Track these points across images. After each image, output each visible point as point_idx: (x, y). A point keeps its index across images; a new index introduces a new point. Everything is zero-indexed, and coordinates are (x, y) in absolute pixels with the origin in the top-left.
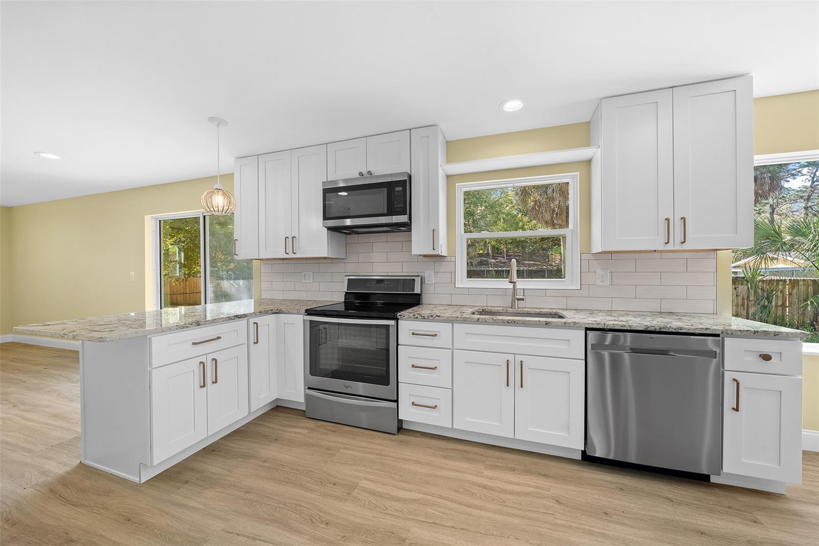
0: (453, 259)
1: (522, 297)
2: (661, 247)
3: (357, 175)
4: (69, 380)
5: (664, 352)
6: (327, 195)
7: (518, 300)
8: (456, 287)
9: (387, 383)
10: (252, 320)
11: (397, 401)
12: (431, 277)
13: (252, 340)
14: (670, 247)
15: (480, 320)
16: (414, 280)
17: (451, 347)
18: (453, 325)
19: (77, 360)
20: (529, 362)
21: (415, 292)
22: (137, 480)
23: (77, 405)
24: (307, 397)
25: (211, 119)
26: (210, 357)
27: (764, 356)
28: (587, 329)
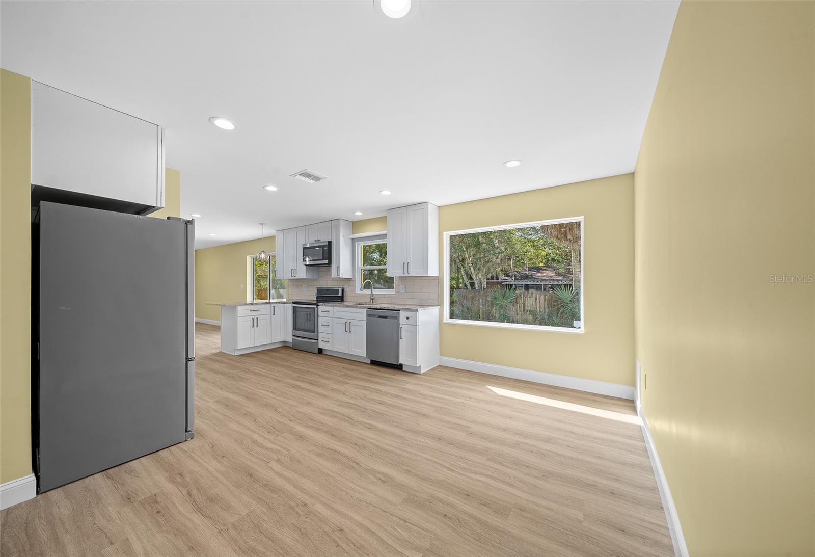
0: (355, 280)
3: (314, 242)
4: (218, 335)
5: (386, 317)
6: (304, 250)
7: (372, 299)
8: (355, 293)
9: (314, 332)
10: (273, 305)
11: (318, 340)
12: (346, 289)
13: (273, 314)
14: (405, 275)
15: (340, 305)
16: (339, 289)
17: (333, 317)
18: (333, 308)
19: (220, 329)
20: (353, 322)
21: (339, 295)
22: (233, 354)
23: (220, 341)
24: (293, 339)
25: (260, 224)
26: (256, 317)
27: (407, 318)
28: (368, 309)
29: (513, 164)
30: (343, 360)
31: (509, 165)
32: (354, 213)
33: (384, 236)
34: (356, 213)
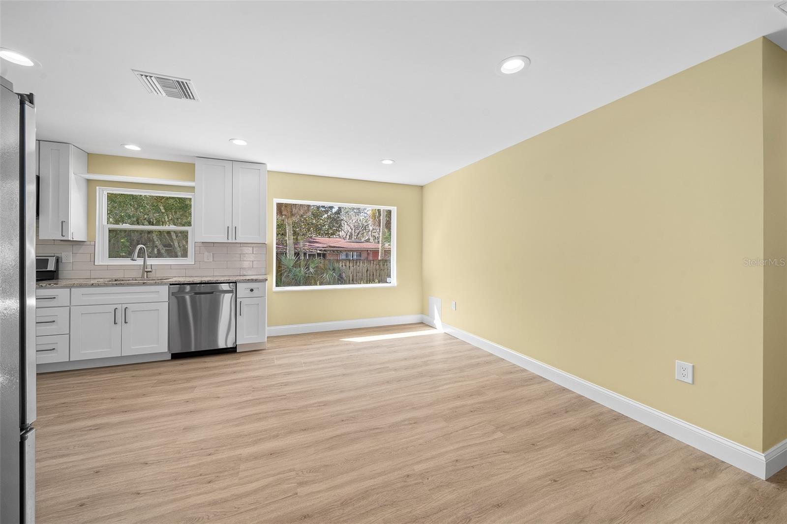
0: (93, 243)
1: (150, 270)
2: (226, 241)
7: (147, 272)
8: (95, 264)
12: (67, 257)
14: (230, 241)
15: (94, 285)
16: (48, 259)
17: (69, 305)
18: (71, 290)
20: (135, 307)
21: (48, 270)
27: (252, 290)
28: (170, 285)
29: (388, 162)
30: (99, 370)
31: (384, 162)
32: (123, 145)
33: (192, 189)
34: (127, 147)
